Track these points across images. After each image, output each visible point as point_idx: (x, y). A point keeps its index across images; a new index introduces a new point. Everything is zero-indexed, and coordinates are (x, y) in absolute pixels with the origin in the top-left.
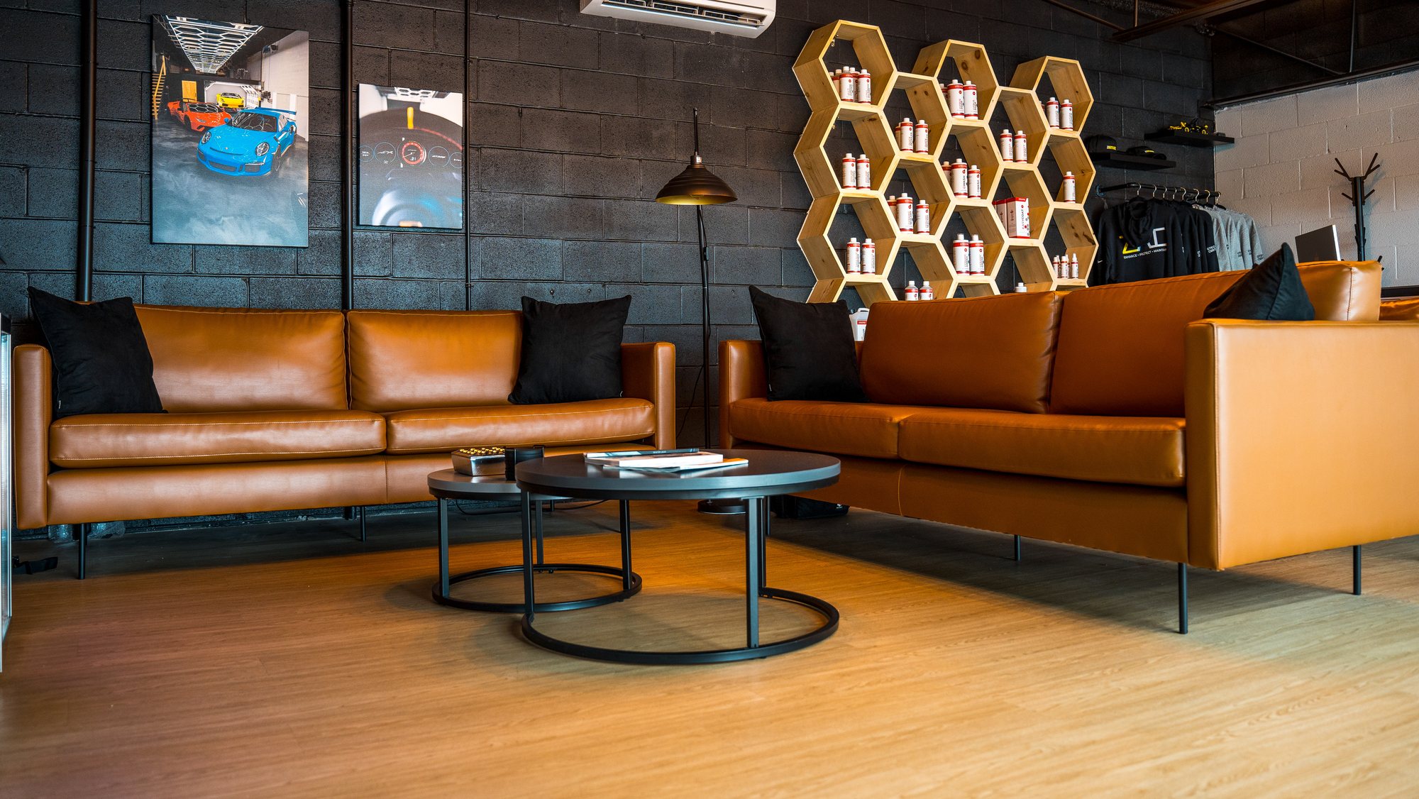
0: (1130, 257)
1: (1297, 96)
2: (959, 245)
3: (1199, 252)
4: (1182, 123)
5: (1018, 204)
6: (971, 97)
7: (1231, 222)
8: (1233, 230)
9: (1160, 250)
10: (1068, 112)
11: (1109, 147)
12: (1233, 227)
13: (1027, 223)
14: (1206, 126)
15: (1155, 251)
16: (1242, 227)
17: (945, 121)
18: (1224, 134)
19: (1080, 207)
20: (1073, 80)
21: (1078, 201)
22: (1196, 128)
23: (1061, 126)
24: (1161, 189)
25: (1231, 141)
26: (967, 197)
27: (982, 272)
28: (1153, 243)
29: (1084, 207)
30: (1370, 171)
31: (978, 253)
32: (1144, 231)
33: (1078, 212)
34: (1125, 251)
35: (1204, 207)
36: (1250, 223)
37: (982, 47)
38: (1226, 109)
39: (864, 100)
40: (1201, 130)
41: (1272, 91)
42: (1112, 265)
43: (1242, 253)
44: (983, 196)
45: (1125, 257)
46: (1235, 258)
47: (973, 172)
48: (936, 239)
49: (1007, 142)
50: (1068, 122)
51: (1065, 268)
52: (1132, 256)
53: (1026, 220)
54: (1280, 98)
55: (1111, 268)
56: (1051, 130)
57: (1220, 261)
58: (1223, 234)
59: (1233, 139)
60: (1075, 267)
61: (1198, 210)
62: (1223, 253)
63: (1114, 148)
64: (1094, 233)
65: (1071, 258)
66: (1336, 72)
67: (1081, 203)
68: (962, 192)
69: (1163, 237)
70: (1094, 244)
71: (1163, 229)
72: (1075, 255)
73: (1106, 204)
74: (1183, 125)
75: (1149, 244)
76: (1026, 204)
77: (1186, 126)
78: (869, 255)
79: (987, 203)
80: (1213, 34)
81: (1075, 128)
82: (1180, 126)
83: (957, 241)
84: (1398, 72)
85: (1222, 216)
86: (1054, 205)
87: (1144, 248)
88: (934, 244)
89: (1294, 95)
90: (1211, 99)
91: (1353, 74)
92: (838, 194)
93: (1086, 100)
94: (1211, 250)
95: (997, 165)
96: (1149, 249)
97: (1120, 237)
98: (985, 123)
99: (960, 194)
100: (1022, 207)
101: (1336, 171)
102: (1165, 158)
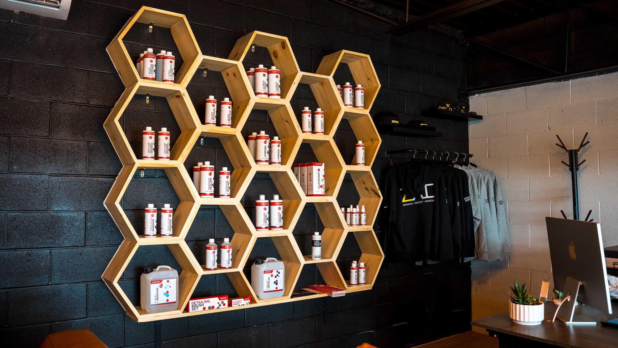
0: (408, 204)
1: (526, 88)
2: (260, 204)
3: (458, 203)
4: (447, 105)
5: (315, 168)
6: (275, 80)
7: (481, 177)
8: (482, 184)
9: (430, 201)
10: (360, 94)
11: (393, 121)
12: (483, 181)
13: (322, 183)
14: (464, 107)
15: (426, 201)
16: (488, 181)
17: (249, 98)
18: (476, 113)
19: (368, 169)
20: (366, 70)
21: (366, 164)
22: (457, 108)
23: (354, 105)
24: (431, 154)
25: (480, 118)
26: (268, 163)
27: (281, 227)
28: (424, 195)
29: (372, 169)
30: (582, 146)
31: (277, 212)
32: (418, 186)
33: (367, 172)
34: (404, 201)
35: (462, 166)
36: (494, 178)
37: (286, 38)
38: (477, 95)
39: (167, 79)
40: (460, 110)
41: (509, 84)
42: (394, 211)
43: (488, 200)
44: (283, 162)
45: (404, 205)
46: (484, 204)
47: (274, 142)
48: (236, 201)
49: (307, 118)
50: (360, 102)
51: (355, 217)
52: (409, 204)
53: (322, 181)
54: (514, 89)
55: (393, 213)
56: (345, 108)
57: (473, 208)
58: (476, 187)
59: (482, 116)
60: (363, 217)
61: (458, 169)
62: (475, 202)
63: (397, 122)
64: (380, 189)
65: (360, 208)
66: (555, 72)
67: (369, 165)
68: (264, 160)
69: (431, 191)
70: (379, 197)
71: (432, 184)
72: (363, 207)
73: (391, 162)
74: (448, 106)
75: (422, 196)
76: (322, 168)
77: (450, 106)
78: (167, 219)
79: (287, 168)
80: (468, 44)
81: (365, 107)
82: (446, 106)
83: (258, 201)
84: (601, 73)
85: (475, 173)
86: (346, 168)
87: (418, 199)
88: (235, 206)
89: (524, 87)
90: (467, 89)
91: (568, 73)
92: (134, 163)
93: (375, 85)
94: (467, 199)
95: (297, 136)
96: (421, 200)
97: (401, 190)
98: (286, 102)
99: (262, 161)
100: (319, 170)
101: (557, 144)
102: (435, 130)
